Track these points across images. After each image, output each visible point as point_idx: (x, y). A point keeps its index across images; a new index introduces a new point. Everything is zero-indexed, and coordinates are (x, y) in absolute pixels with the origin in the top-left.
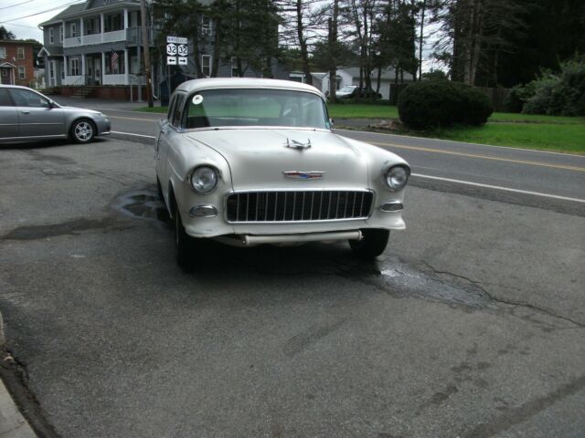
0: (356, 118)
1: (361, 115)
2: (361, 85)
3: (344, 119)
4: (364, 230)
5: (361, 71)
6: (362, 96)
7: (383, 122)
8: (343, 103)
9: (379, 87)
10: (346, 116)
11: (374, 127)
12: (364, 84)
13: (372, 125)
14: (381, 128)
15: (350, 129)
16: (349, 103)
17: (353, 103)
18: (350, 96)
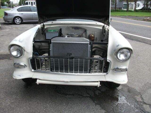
0: (140, 16)
1: (142, 15)
2: (144, 6)
3: (137, 16)
4: (102, 82)
5: (145, 2)
6: (144, 9)
7: (149, 18)
8: (138, 11)
9: (150, 7)
10: (137, 15)
11: (145, 20)
12: (145, 6)
13: (144, 19)
14: (148, 20)
15: (137, 20)
16: (140, 12)
17: (142, 12)
18: (141, 9)
